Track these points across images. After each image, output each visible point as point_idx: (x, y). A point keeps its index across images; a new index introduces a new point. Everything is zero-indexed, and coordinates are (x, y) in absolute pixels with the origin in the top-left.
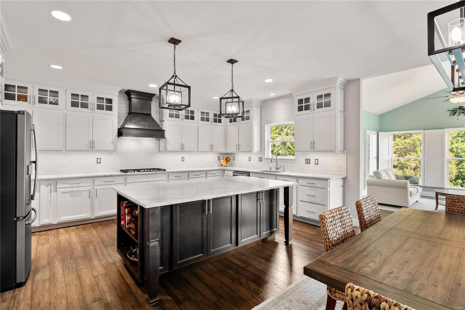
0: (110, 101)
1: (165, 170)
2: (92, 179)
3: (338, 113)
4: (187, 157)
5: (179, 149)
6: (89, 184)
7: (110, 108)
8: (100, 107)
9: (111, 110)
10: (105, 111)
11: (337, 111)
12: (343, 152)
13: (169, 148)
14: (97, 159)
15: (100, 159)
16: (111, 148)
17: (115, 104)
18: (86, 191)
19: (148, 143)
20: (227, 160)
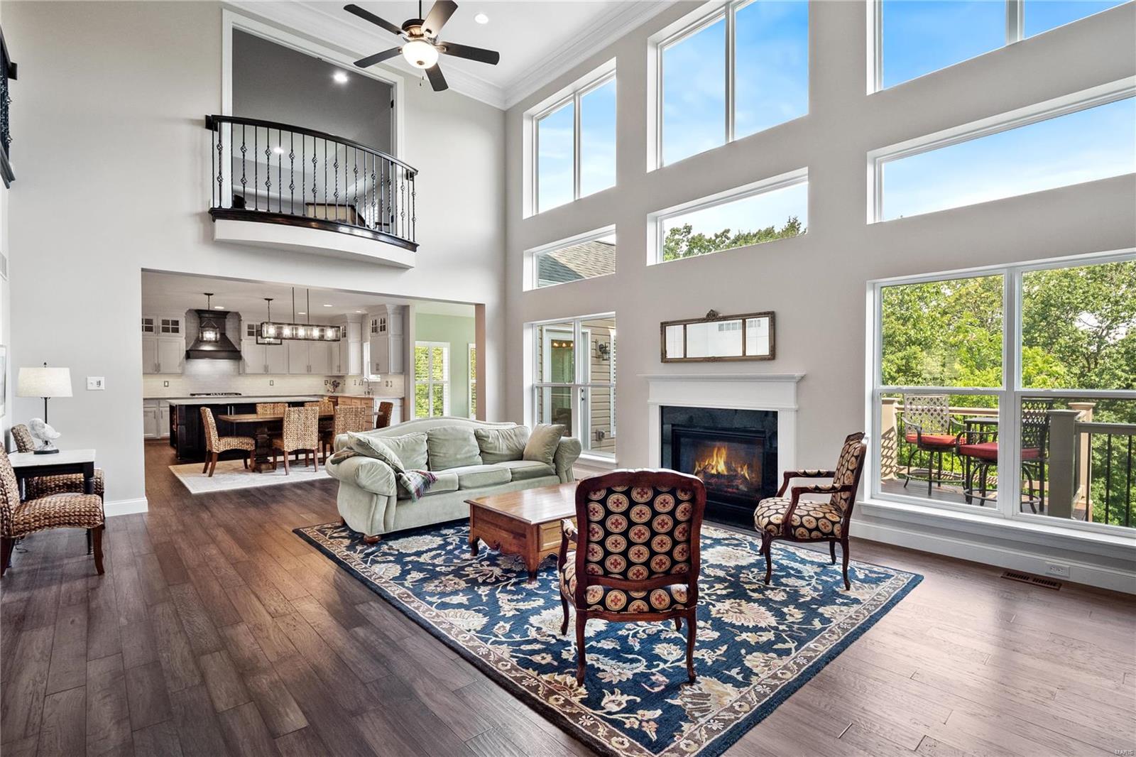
0: (176, 323)
1: (240, 394)
2: (157, 401)
3: (392, 338)
4: (277, 381)
5: (262, 371)
6: (155, 406)
7: (176, 330)
8: (165, 330)
9: (178, 332)
10: (171, 334)
11: (389, 336)
12: (401, 373)
13: (248, 370)
14: (165, 382)
15: (168, 382)
16: (179, 371)
17: (182, 326)
18: (151, 412)
19: (224, 365)
20: (336, 385)
